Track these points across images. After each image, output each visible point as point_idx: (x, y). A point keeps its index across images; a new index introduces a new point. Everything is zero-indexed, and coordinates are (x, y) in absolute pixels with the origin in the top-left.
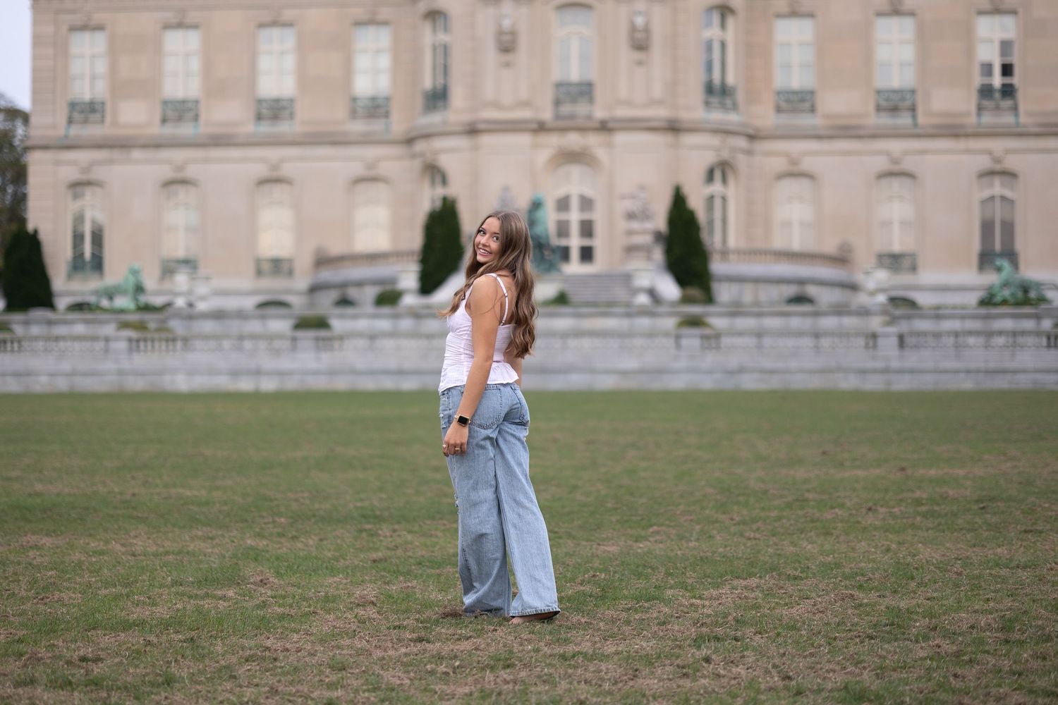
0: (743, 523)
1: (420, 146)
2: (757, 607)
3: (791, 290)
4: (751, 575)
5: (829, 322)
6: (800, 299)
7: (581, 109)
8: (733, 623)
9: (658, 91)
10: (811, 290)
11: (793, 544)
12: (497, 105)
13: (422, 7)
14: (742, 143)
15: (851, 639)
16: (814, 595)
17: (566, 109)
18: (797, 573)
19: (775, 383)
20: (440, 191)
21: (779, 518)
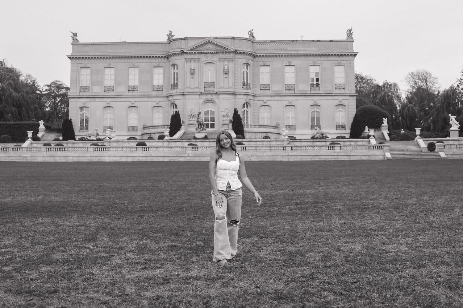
0: (248, 212)
1: (170, 98)
2: (249, 251)
3: (264, 135)
4: (249, 237)
5: (274, 143)
6: (266, 137)
7: (211, 89)
8: (242, 260)
9: (230, 85)
10: (269, 135)
11: (262, 221)
12: (190, 88)
13: (171, 63)
14: (252, 98)
15: (278, 267)
16: (267, 245)
17: (207, 89)
18: (262, 235)
19: (260, 159)
20: (175, 110)
21: (259, 210)
